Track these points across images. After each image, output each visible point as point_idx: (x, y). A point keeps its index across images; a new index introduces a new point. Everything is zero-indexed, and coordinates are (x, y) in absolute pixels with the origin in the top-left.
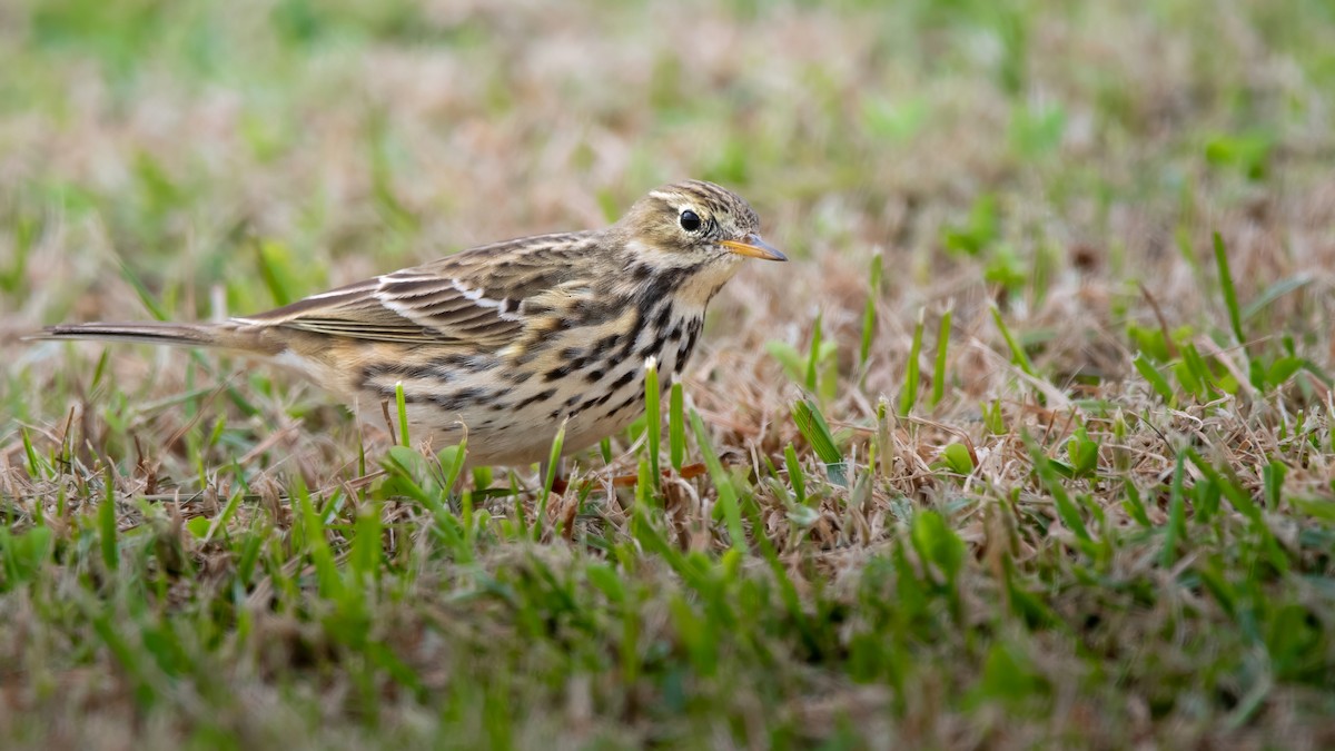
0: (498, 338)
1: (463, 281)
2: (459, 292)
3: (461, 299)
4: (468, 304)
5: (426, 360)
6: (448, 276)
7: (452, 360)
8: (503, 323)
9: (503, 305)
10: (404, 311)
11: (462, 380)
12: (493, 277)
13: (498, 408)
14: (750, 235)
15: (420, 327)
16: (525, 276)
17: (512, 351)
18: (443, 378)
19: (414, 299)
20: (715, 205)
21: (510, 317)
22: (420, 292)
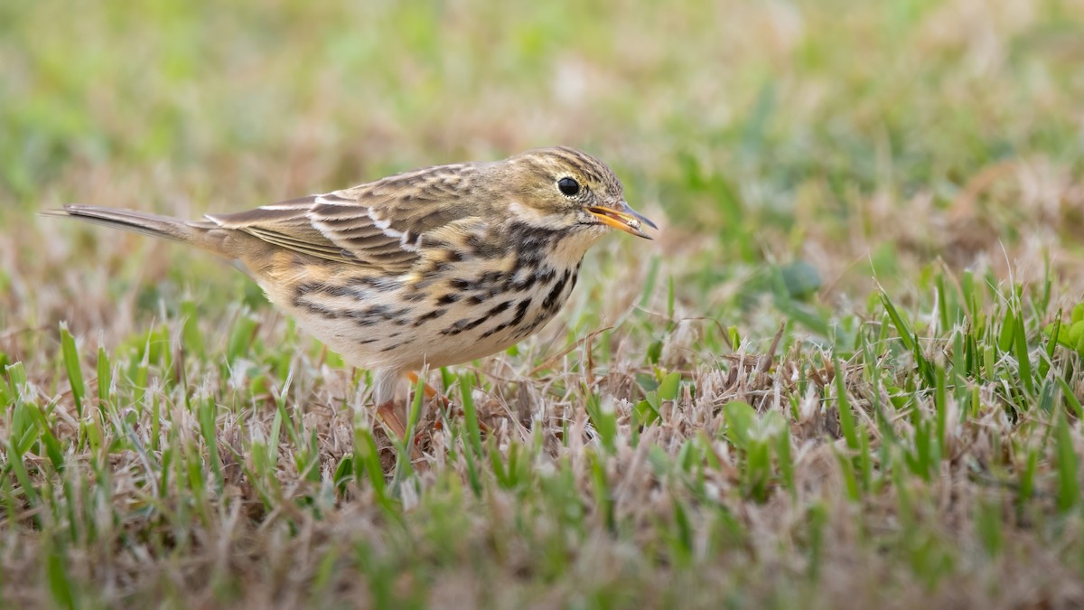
0: (399, 266)
1: (376, 210)
2: (371, 220)
3: (372, 227)
4: (378, 233)
5: (345, 280)
6: (364, 204)
7: (365, 281)
8: (403, 253)
9: (405, 236)
10: (328, 232)
11: (373, 298)
12: (398, 210)
13: (400, 323)
14: (620, 202)
15: (340, 249)
16: (424, 210)
17: (410, 278)
18: (357, 297)
19: (336, 222)
20: (589, 175)
21: (409, 248)
22: (342, 217)
